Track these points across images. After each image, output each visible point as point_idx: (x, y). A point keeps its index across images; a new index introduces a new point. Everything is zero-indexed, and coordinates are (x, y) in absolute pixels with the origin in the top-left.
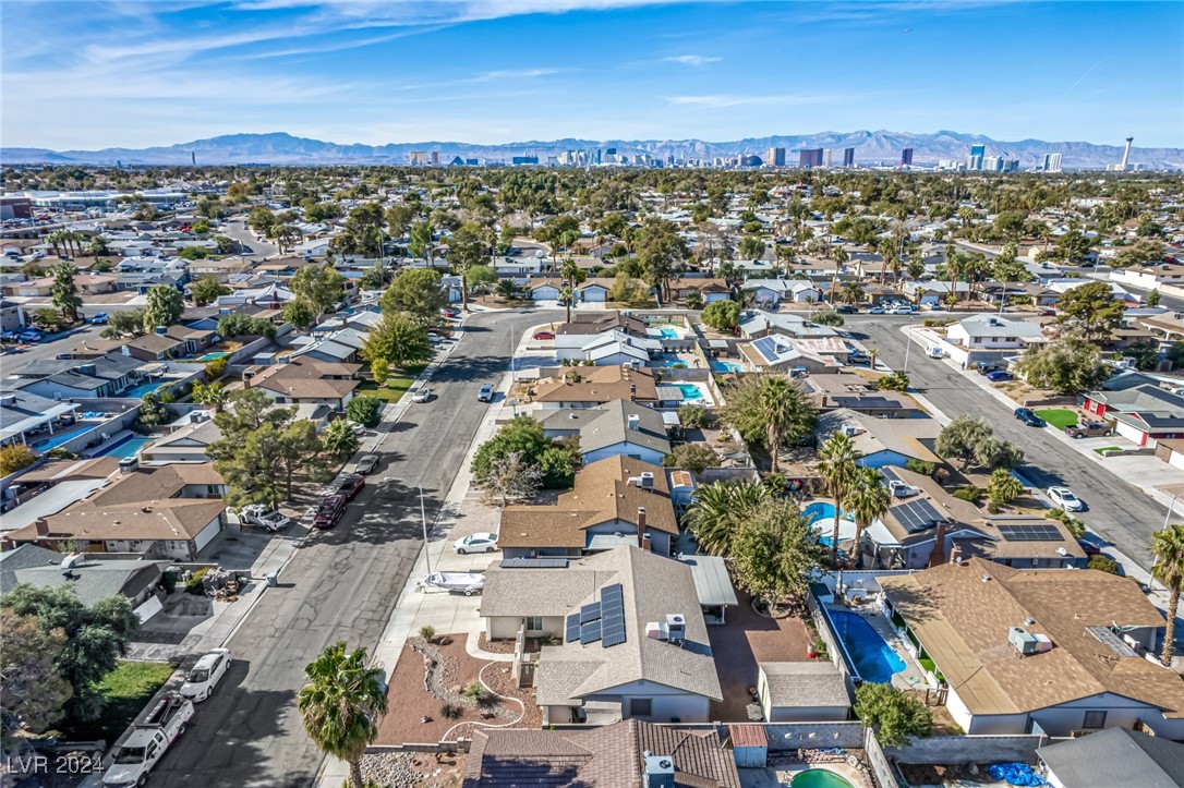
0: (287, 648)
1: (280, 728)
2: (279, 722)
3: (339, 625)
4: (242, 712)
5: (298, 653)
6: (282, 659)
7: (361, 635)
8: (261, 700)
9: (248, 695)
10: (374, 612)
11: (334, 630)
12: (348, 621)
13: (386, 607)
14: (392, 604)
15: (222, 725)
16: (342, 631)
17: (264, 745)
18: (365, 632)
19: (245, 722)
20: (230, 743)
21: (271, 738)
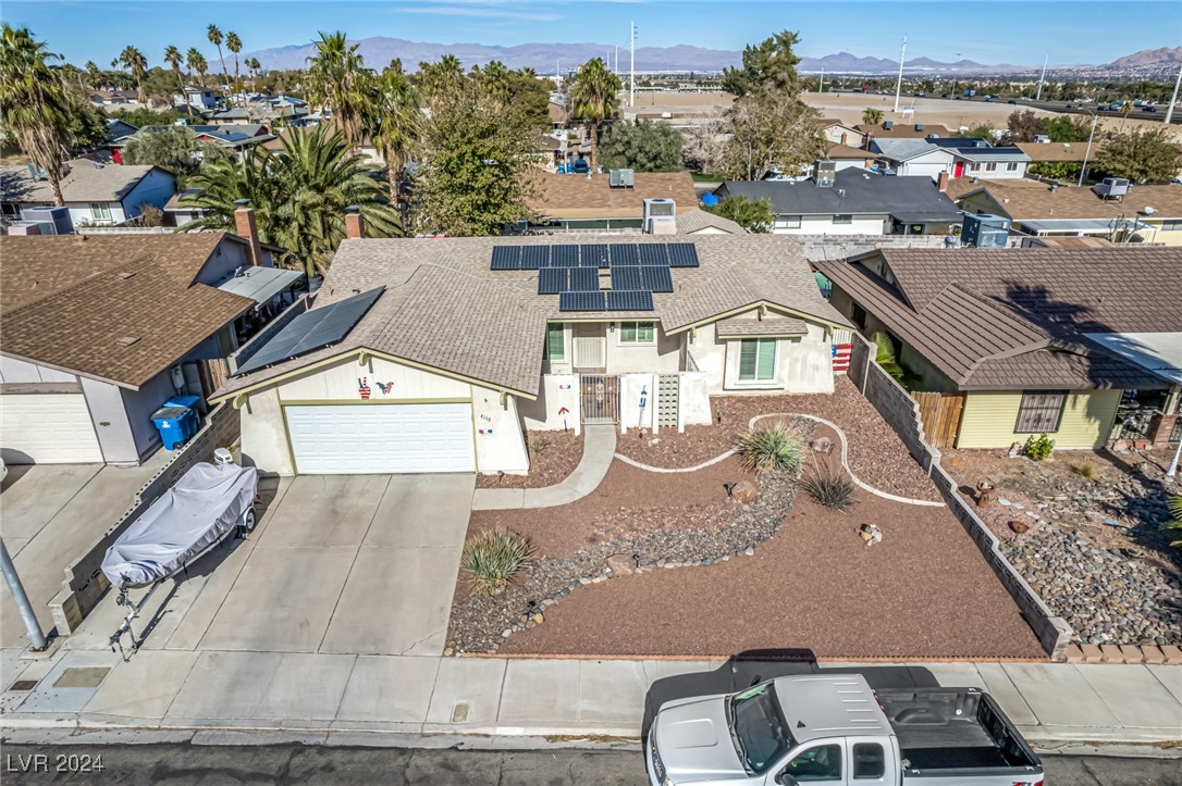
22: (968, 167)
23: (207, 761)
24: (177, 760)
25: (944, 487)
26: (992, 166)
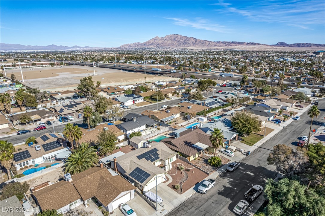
0: (216, 208)
1: (224, 187)
2: (223, 188)
3: (196, 209)
4: (232, 194)
5: (213, 205)
6: (218, 205)
7: (192, 203)
8: (227, 195)
9: (230, 198)
10: (183, 209)
11: (198, 208)
12: (193, 209)
13: (178, 209)
14: (176, 209)
15: (237, 194)
16: (197, 206)
17: (228, 185)
18: (190, 203)
19: (232, 192)
20: (235, 189)
21: (226, 186)
22: (135, 101)
23: (179, 207)
24: (177, 208)
25: (194, 166)
26: (139, 100)
